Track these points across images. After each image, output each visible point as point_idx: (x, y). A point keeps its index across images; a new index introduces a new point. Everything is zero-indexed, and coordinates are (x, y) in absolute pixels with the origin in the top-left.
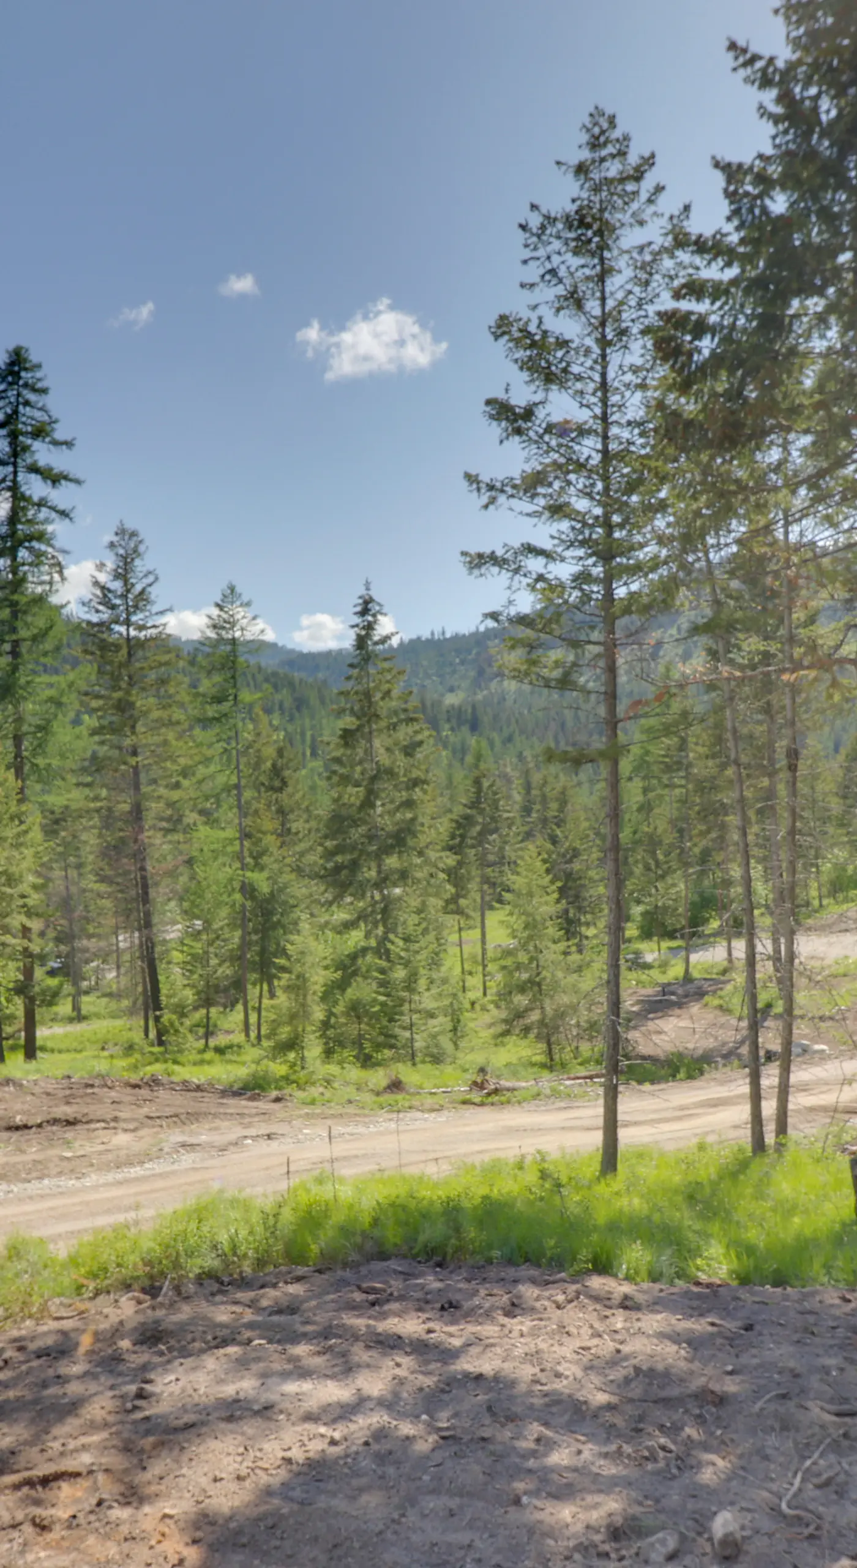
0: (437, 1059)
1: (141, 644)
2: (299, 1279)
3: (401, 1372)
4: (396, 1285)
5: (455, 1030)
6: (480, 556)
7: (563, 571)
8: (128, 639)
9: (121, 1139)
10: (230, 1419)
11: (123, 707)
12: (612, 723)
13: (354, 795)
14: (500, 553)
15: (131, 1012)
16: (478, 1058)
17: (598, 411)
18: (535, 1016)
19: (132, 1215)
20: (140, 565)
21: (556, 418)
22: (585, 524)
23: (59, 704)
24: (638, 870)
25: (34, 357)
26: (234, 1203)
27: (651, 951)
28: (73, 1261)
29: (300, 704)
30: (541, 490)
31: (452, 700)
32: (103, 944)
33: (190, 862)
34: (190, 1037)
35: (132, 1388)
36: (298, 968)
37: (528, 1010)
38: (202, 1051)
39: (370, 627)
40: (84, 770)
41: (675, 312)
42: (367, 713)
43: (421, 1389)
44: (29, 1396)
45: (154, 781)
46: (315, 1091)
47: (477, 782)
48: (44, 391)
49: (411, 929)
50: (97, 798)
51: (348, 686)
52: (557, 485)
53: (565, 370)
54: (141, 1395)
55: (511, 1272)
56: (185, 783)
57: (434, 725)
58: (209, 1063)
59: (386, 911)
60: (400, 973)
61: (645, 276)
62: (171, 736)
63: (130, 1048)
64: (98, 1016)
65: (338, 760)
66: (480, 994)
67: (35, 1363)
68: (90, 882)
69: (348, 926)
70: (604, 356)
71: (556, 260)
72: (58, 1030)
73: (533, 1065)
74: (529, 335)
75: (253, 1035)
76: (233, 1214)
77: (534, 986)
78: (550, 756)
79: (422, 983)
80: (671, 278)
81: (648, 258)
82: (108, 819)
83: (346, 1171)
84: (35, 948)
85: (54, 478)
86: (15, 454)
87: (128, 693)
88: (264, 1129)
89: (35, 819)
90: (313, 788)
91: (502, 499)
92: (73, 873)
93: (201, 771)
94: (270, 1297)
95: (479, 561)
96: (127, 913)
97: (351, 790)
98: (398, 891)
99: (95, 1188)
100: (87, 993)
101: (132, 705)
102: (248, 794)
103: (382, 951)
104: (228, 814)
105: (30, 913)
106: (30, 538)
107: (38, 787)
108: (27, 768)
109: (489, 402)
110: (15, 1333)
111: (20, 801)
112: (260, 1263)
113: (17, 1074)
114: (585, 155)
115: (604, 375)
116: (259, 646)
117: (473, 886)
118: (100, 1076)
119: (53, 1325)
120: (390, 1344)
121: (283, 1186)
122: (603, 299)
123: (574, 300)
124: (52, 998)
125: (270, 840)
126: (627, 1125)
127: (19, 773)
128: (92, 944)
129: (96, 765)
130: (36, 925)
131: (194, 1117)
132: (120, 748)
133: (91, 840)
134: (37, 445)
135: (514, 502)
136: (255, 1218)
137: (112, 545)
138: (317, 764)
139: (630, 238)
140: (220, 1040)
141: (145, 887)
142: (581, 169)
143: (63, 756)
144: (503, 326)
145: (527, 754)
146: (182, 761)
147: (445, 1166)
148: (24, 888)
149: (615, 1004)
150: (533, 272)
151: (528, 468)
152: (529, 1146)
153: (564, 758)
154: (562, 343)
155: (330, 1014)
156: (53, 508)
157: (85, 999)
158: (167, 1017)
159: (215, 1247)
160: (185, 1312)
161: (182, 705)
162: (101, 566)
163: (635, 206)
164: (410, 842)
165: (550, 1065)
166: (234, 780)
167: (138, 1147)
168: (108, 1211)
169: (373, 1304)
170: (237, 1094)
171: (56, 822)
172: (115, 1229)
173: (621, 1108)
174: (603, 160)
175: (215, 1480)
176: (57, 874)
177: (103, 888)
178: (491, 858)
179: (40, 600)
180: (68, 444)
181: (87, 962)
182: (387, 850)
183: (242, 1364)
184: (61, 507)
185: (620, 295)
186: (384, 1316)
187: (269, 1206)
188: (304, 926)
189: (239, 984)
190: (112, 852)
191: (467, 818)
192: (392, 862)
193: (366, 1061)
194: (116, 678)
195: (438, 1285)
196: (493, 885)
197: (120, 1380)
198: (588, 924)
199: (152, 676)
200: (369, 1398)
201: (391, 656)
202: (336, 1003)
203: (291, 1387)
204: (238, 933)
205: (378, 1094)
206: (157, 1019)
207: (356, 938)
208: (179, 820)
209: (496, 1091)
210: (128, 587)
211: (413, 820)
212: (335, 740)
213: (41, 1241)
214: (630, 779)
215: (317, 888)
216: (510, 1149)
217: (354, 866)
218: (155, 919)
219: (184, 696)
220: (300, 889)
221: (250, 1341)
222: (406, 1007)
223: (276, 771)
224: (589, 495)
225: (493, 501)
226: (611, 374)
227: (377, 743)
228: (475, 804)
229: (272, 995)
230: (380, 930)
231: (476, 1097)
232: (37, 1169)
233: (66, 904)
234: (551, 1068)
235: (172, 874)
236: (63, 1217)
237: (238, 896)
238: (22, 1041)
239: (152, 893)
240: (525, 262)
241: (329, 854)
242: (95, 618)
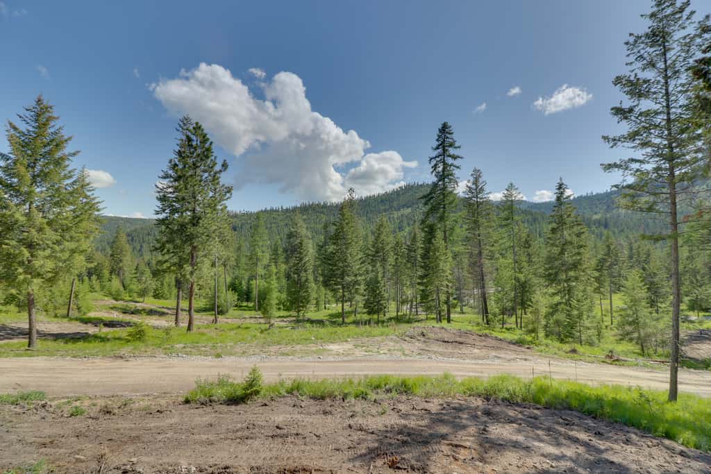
0: (591, 344)
1: (481, 203)
2: (538, 409)
3: (579, 451)
4: (576, 421)
5: (599, 335)
6: (610, 165)
7: (649, 167)
8: (477, 202)
9: (476, 351)
10: (514, 447)
11: (476, 222)
12: (675, 225)
13: (556, 250)
14: (618, 163)
15: (478, 313)
16: (611, 347)
17: (664, 104)
18: (636, 335)
19: (480, 374)
20: (481, 180)
21: (643, 110)
22: (659, 148)
23: (457, 222)
24: (687, 283)
25: (449, 124)
26: (514, 378)
27: (693, 316)
28: (462, 384)
29: (535, 220)
30: (636, 137)
31: (596, 217)
32: (469, 292)
33: (497, 269)
34: (498, 324)
35: (482, 427)
36: (535, 306)
37: (632, 332)
38: (501, 329)
39: (562, 193)
40: (464, 241)
41: (703, 59)
42: (561, 222)
43: (587, 459)
44: (451, 420)
45: (486, 244)
46: (543, 348)
47: (608, 246)
48: (452, 133)
49: (580, 297)
50: (468, 249)
51: (553, 213)
52: (645, 135)
53: (648, 92)
54: (484, 430)
55: (626, 428)
56: (495, 245)
57: (589, 226)
58: (504, 332)
59: (569, 291)
60: (575, 312)
61: (687, 48)
62: (491, 230)
63: (478, 324)
64: (468, 313)
65: (549, 238)
66: (610, 323)
67: (452, 411)
68: (465, 273)
69: (554, 294)
70: (666, 83)
71: (642, 52)
72: (457, 316)
73: (634, 353)
74: (631, 81)
75: (519, 325)
76: (514, 382)
77: (635, 323)
78: (644, 237)
79: (585, 317)
80: (701, 46)
81: (688, 40)
82: (471, 255)
83: (554, 377)
84: (450, 291)
85: (455, 157)
86: (444, 153)
87: (477, 217)
88: (524, 357)
89: (450, 255)
90: (540, 247)
91: (619, 143)
92: (460, 270)
93: (501, 241)
94: (527, 412)
95: (609, 167)
96: (477, 284)
97: (555, 248)
98: (574, 284)
99: (468, 364)
100: (465, 306)
101: (478, 221)
102: (516, 249)
103: (568, 303)
104: (510, 255)
105: (449, 281)
106: (448, 175)
107: (450, 245)
108: (448, 240)
109: (612, 109)
110: (446, 400)
111: (446, 249)
112: (524, 400)
113: (445, 327)
114: (655, 9)
115: (667, 90)
116: (521, 202)
117: (606, 284)
118: (469, 331)
119: (456, 401)
120: (576, 441)
121: (531, 376)
122: (665, 61)
123: (652, 64)
124: (455, 306)
125: (525, 264)
126: (681, 383)
127: (445, 242)
128: (466, 291)
129: (467, 239)
130: (450, 285)
131: (498, 348)
132: (474, 234)
133: (466, 261)
134: (450, 149)
135: (625, 144)
136: (521, 385)
137: (472, 175)
138: (542, 240)
139: (678, 35)
140: (508, 326)
141: (483, 276)
142: (653, 15)
143: (458, 237)
144: (618, 80)
145: (631, 236)
146: (495, 238)
147: (595, 383)
148: (447, 274)
149: (677, 335)
150: (632, 58)
151: (631, 130)
152: (634, 383)
153: (650, 238)
154: (646, 81)
155: (548, 323)
156: (455, 166)
157: (464, 308)
158: (490, 316)
159: (508, 391)
160: (498, 409)
161: (494, 221)
162: (469, 181)
163: (680, 22)
164: (579, 267)
165: (642, 354)
166: (512, 244)
167: (482, 354)
168: (473, 372)
169: (567, 425)
170: (514, 344)
171: (456, 256)
172: (475, 377)
173: (678, 377)
174: (663, 9)
175: (510, 464)
176: (456, 270)
177: (469, 276)
178: (616, 274)
179: (451, 192)
180: (459, 147)
181: (465, 297)
182: (570, 269)
183: (519, 431)
184: (457, 165)
185: (674, 58)
186: (572, 430)
187: (527, 381)
188: (537, 292)
189: (514, 309)
190: (473, 265)
191: (603, 259)
192: (572, 273)
193: (562, 341)
194: (473, 214)
195: (593, 425)
196: (616, 284)
197: (478, 423)
198: (661, 302)
199: (484, 213)
200: (566, 456)
201: (570, 203)
202: (550, 320)
203: (536, 444)
204: (513, 293)
205: (567, 353)
206: (487, 316)
207: (557, 299)
208: (493, 257)
209: (617, 360)
210: (477, 187)
211: (581, 259)
212: (549, 231)
213: (454, 377)
214: (682, 247)
215: (542, 281)
216: (625, 383)
217: (556, 274)
218: (486, 286)
219: (495, 218)
220: (535, 280)
221: (520, 424)
222: (578, 324)
223: (527, 242)
224: (661, 137)
225: (615, 144)
226: (670, 89)
227: (565, 232)
228: (608, 254)
229: (525, 314)
230: (567, 297)
231: (608, 360)
232: (451, 355)
233: (458, 279)
234: (643, 356)
235: (491, 273)
236: (460, 370)
237: (513, 281)
238: (446, 317)
239: (485, 278)
240: (628, 55)
241: (546, 270)
242: (467, 196)
